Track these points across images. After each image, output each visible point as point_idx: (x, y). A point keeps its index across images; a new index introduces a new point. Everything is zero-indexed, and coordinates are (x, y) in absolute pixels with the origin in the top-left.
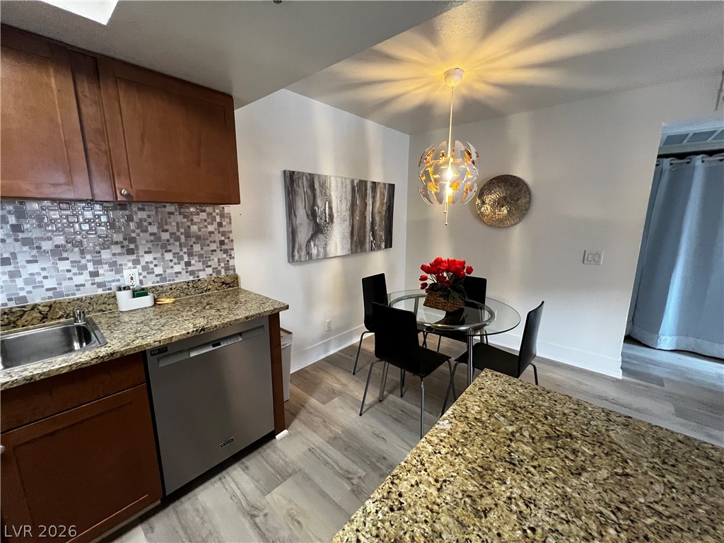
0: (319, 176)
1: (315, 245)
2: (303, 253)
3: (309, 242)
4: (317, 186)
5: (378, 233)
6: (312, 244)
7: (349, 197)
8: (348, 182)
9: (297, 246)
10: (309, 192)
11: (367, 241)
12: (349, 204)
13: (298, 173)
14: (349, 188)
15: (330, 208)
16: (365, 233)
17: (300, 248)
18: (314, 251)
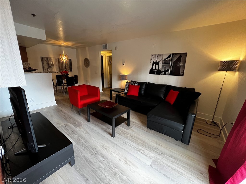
0: (49, 58)
1: (49, 69)
2: (46, 70)
3: (47, 69)
4: (48, 59)
5: (67, 68)
6: (48, 69)
7: (58, 61)
8: (57, 59)
9: (44, 69)
10: (47, 60)
11: (64, 69)
12: (58, 63)
13: (44, 57)
14: (57, 60)
15: (53, 63)
16: (63, 68)
17: (45, 70)
18: (49, 71)
